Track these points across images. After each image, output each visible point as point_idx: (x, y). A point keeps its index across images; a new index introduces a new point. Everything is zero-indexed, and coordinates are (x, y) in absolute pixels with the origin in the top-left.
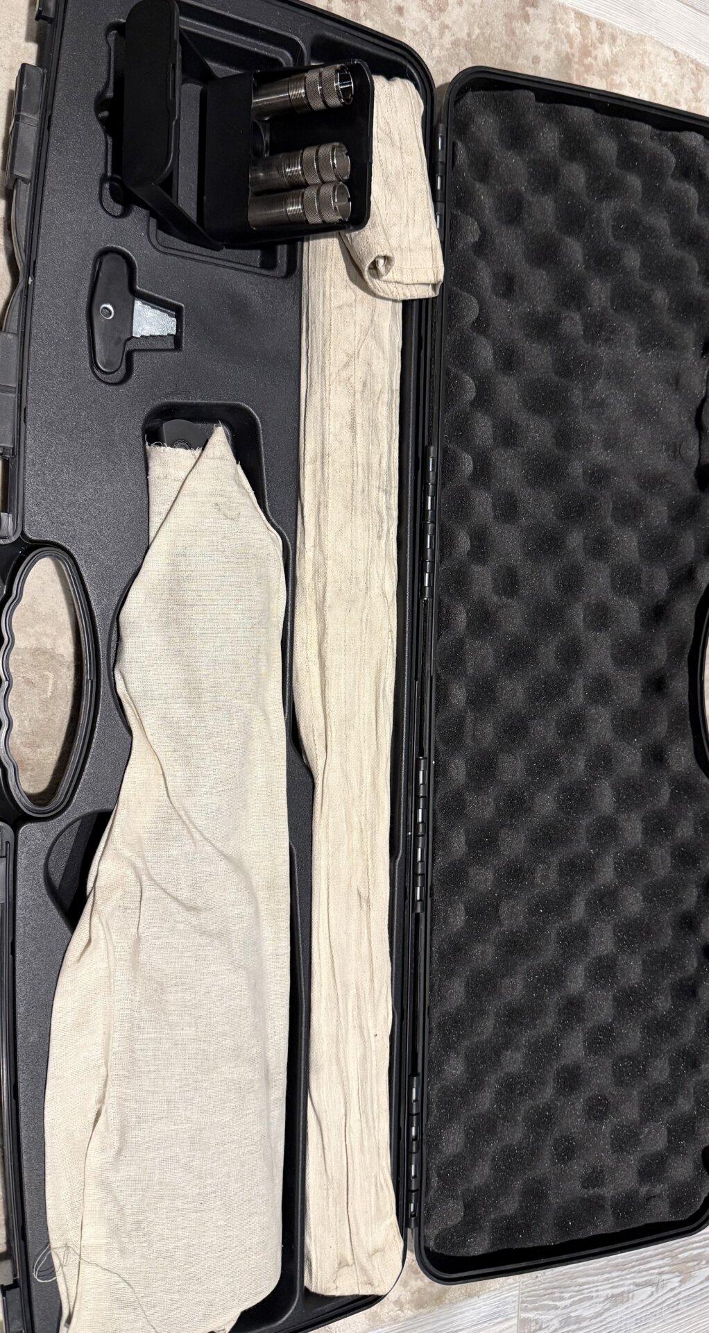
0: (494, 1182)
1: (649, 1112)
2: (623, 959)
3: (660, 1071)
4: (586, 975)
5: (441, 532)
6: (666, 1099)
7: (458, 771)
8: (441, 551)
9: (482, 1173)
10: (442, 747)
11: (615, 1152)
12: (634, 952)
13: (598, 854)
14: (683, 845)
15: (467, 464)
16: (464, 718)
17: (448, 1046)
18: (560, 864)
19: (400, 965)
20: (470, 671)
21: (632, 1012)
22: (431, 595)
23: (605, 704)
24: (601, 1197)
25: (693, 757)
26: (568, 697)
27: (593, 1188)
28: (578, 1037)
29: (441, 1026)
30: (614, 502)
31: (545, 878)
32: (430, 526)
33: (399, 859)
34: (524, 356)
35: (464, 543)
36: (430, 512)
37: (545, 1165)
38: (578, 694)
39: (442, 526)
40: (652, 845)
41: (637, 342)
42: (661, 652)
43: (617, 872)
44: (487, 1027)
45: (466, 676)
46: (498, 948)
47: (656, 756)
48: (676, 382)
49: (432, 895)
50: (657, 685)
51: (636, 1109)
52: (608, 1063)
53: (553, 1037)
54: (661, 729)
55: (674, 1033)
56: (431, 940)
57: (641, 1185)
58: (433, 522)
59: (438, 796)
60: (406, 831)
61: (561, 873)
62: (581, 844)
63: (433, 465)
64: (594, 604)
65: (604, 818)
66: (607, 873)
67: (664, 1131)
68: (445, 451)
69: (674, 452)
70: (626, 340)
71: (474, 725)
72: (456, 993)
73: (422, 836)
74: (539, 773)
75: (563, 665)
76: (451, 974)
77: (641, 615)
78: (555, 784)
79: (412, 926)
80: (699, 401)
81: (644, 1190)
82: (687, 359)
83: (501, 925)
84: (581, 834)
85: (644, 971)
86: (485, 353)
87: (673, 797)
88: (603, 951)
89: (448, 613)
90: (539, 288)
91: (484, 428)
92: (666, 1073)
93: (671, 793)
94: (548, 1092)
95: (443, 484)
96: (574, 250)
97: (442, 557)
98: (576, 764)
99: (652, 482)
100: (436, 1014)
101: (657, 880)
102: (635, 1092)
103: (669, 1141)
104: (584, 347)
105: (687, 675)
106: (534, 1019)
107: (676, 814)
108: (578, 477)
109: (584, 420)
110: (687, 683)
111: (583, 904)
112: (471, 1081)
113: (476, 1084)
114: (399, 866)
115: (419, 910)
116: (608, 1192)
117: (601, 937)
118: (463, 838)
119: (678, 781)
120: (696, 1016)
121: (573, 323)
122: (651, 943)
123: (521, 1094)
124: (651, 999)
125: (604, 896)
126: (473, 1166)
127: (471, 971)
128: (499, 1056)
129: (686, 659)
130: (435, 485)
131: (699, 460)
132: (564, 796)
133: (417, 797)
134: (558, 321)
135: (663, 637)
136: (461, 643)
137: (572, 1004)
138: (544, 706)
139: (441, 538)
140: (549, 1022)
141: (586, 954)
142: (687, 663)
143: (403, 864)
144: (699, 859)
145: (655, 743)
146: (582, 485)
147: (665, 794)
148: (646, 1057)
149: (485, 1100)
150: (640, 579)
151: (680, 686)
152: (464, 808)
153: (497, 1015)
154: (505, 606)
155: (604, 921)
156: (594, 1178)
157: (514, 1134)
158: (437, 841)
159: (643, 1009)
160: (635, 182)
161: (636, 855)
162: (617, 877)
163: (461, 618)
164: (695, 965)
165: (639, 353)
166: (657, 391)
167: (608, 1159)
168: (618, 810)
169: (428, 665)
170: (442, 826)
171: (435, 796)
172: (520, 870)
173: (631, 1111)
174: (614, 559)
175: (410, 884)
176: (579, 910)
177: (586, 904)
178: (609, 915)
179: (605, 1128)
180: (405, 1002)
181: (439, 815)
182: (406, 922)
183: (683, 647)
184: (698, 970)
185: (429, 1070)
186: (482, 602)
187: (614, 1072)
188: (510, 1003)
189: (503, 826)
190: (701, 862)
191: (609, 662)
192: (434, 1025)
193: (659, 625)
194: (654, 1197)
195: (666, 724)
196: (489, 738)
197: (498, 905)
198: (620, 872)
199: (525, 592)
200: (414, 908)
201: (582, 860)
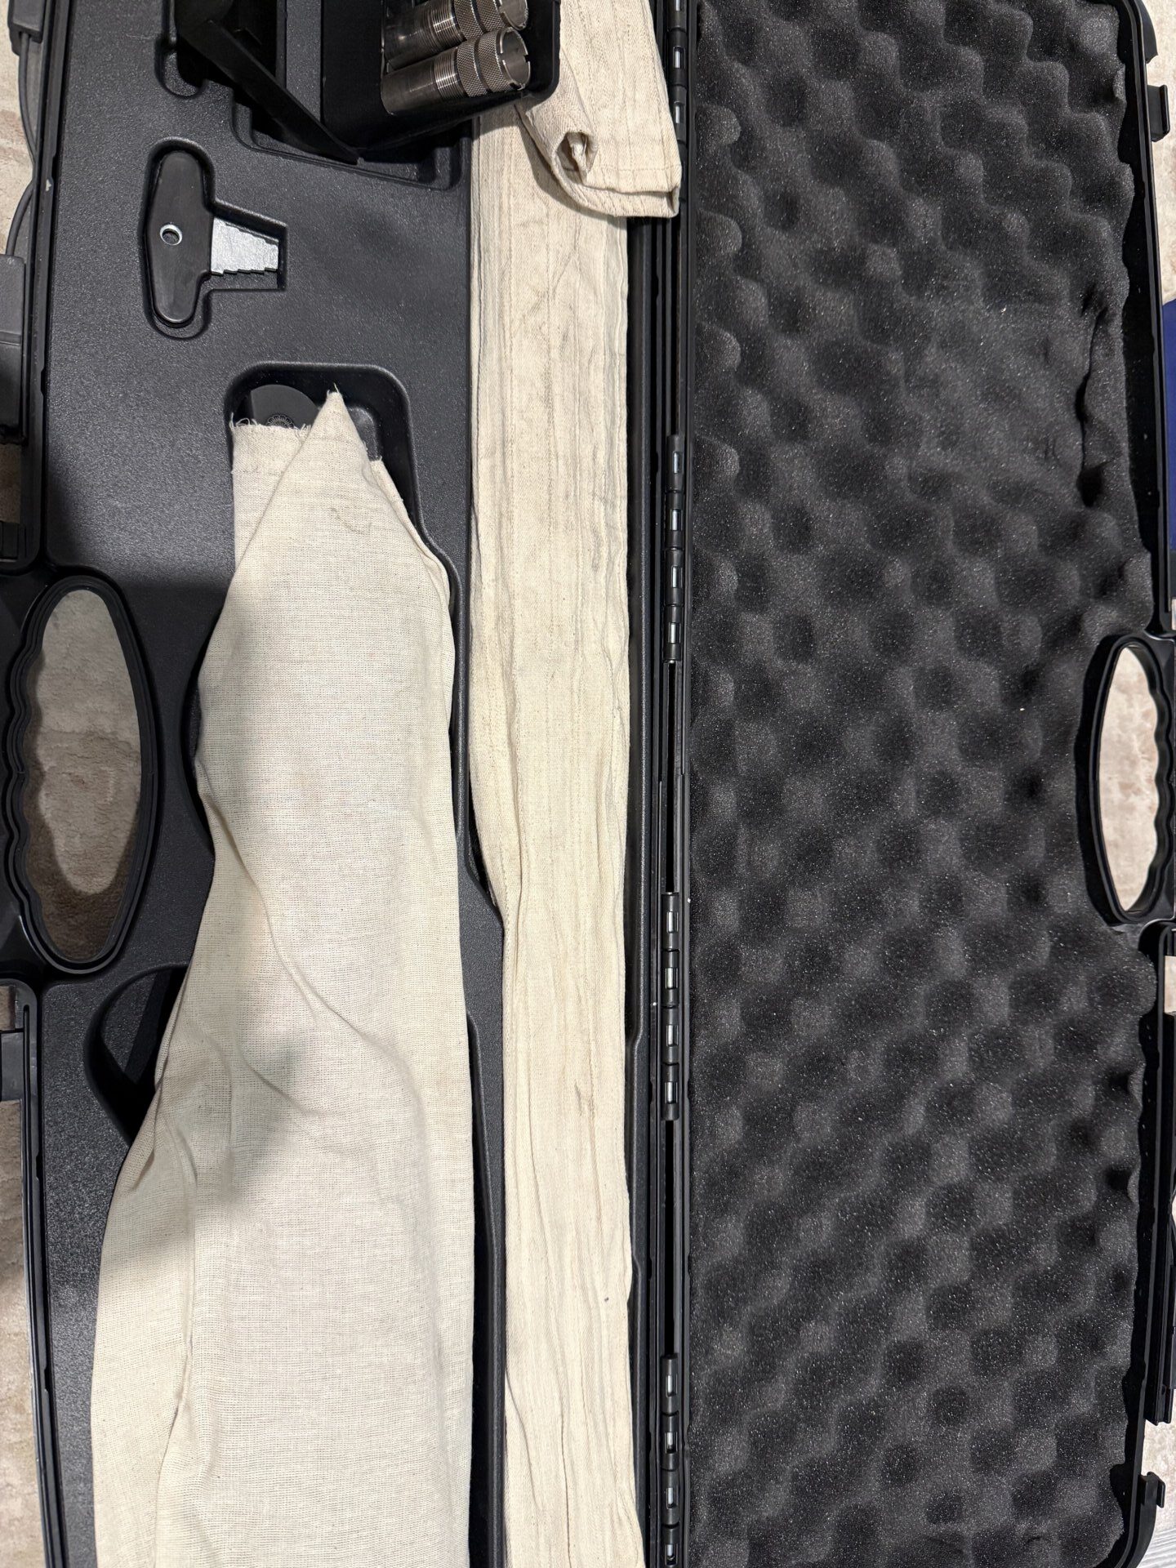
0: (795, 1512)
1: (1028, 1414)
2: (984, 1188)
3: (1044, 1354)
4: (928, 1213)
5: (695, 565)
6: (1053, 1395)
7: (727, 912)
8: (695, 594)
9: (775, 1501)
10: (702, 879)
11: (978, 1470)
12: (999, 1179)
13: (942, 1037)
14: (1071, 1022)
15: (731, 462)
16: (735, 837)
17: (720, 1315)
18: (888, 1050)
19: (644, 1196)
20: (743, 768)
21: (1000, 1266)
22: (680, 657)
23: (950, 816)
24: (957, 1537)
25: (1086, 893)
26: (891, 805)
27: (946, 1522)
28: (917, 1302)
29: (710, 1286)
30: (956, 522)
31: (862, 1070)
32: (676, 554)
33: (638, 1041)
34: (814, 309)
35: (728, 578)
36: (675, 534)
37: (871, 1490)
38: (908, 798)
39: (695, 556)
40: (1025, 1023)
41: (984, 295)
42: (1034, 738)
43: (974, 1061)
44: (780, 1286)
45: (737, 775)
46: (796, 1173)
47: (1030, 893)
48: (1044, 351)
49: (691, 1093)
50: (1029, 788)
51: (1008, 1408)
52: (965, 1341)
53: (880, 1301)
54: (1036, 850)
55: (1064, 1298)
56: (691, 1159)
57: (1017, 1518)
58: (681, 548)
59: (699, 950)
60: (649, 1000)
61: (888, 1064)
62: (917, 1020)
63: (679, 464)
64: (931, 670)
65: (952, 984)
66: (957, 1064)
67: (1052, 1442)
68: (698, 446)
69: (1046, 452)
70: (967, 289)
71: (750, 846)
72: (731, 1237)
73: (674, 1007)
74: (852, 918)
75: (886, 760)
76: (723, 1210)
77: (1003, 687)
78: (877, 933)
79: (662, 1141)
80: (1080, 380)
81: (1023, 1526)
82: (1061, 318)
83: (798, 1140)
84: (915, 1005)
85: (1016, 1206)
86: (754, 300)
87: (1055, 951)
88: (952, 1178)
89: (706, 682)
90: (834, 213)
91: (755, 410)
92: (1052, 1360)
93: (1053, 947)
94: (873, 1385)
95: (696, 495)
96: (884, 156)
97: (696, 603)
98: (906, 903)
99: (1015, 494)
100: (702, 1267)
101: (1034, 1074)
102: (1006, 1384)
103: (1060, 1456)
104: (906, 299)
105: (1073, 771)
106: (848, 1276)
107: (1060, 977)
108: (900, 480)
109: (909, 403)
110: (1074, 784)
111: (922, 1110)
112: (757, 1364)
113: (764, 1371)
114: (638, 1052)
115: (671, 1117)
116: (968, 1529)
117: (950, 1157)
118: (736, 1012)
119: (1063, 929)
120: (1095, 1273)
121: (885, 262)
122: (1025, 1165)
123: (833, 1384)
124: (1027, 1249)
125: (954, 1097)
126: (762, 1489)
127: (756, 1205)
128: (798, 1331)
129: (1072, 750)
130: (684, 493)
131: (1083, 463)
132: (891, 952)
133: (665, 951)
134: (862, 260)
135: (1037, 717)
136: (728, 728)
137: (908, 1253)
138: (857, 819)
139: (695, 573)
140: (872, 1281)
141: (929, 1181)
142: (1072, 757)
143: (645, 1049)
144: (1097, 1043)
145: (1028, 874)
146: (910, 497)
147: (1044, 947)
148: (1022, 1334)
149: (778, 1394)
150: (999, 632)
151: (1062, 787)
152: (739, 969)
153: (796, 1269)
154: (793, 673)
155: (955, 1134)
156: (946, 1508)
157: (824, 1444)
158: (699, 1018)
159: (1016, 1263)
160: (973, 58)
161: (1002, 1037)
162: (975, 1070)
163: (726, 688)
164: (1094, 1199)
165: (989, 310)
166: (1016, 365)
167: (967, 1481)
168: (973, 972)
169: (677, 759)
170: (704, 995)
171: (692, 951)
172: (826, 1059)
173: (1000, 1412)
174: (958, 602)
175: (656, 1078)
176: (915, 1117)
177: (927, 1110)
178: (961, 1126)
179: (963, 1436)
180: (652, 1250)
181: (700, 977)
182: (653, 1133)
183: (1067, 733)
184: (1097, 1206)
185: (693, 1348)
186: (758, 669)
187: (975, 1354)
188: (814, 1253)
189: (797, 994)
190: (1099, 1047)
191: (954, 754)
192: (699, 1282)
193: (1029, 700)
194: (1038, 1538)
195: (1043, 844)
196: (772, 866)
197: (792, 1110)
198: (978, 1061)
199: (823, 652)
200: (664, 1113)
201: (919, 1045)
